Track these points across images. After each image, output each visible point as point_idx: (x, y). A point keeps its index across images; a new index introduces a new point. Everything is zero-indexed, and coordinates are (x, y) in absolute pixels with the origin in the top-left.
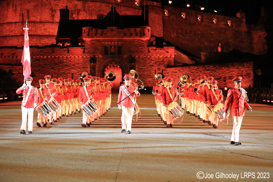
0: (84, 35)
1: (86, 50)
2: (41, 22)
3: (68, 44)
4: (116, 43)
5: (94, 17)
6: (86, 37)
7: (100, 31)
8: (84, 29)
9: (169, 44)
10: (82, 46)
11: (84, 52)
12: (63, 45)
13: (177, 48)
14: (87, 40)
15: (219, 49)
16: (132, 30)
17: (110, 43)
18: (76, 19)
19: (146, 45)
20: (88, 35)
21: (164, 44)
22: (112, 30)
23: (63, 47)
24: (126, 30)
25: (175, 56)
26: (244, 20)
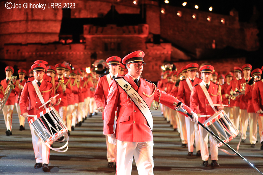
0: (85, 32)
1: (87, 47)
2: (44, 20)
3: (70, 41)
4: (116, 40)
5: (95, 16)
6: (87, 34)
7: (100, 29)
8: (85, 26)
9: (166, 41)
10: (83, 43)
11: (85, 48)
12: (66, 42)
13: (174, 45)
14: (88, 37)
15: (214, 46)
16: (131, 27)
17: (109, 40)
18: (77, 17)
19: (144, 41)
20: (90, 33)
21: (161, 40)
22: (112, 28)
23: (66, 44)
24: (125, 28)
25: (172, 52)
26: (237, 18)
